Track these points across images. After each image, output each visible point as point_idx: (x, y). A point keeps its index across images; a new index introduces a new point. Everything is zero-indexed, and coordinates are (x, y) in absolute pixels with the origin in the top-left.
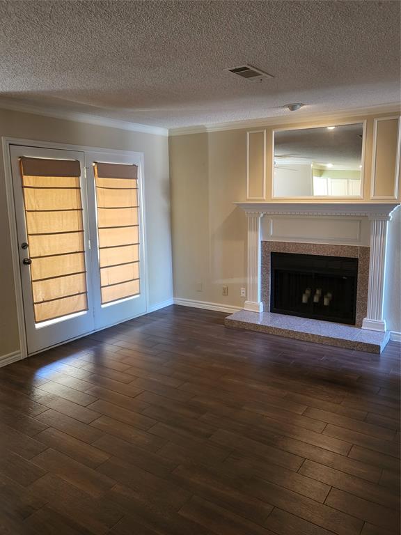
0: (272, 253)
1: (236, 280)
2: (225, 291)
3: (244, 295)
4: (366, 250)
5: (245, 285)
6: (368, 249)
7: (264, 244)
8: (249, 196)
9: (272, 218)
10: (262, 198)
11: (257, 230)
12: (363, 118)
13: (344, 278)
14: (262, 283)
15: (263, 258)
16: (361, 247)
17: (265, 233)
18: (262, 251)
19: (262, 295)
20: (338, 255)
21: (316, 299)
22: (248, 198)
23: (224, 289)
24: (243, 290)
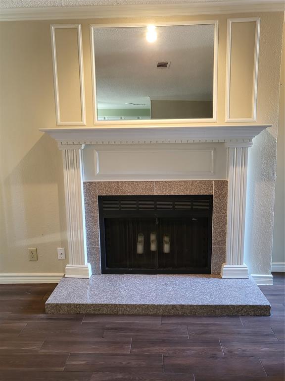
0: (99, 197)
1: (49, 238)
2: (34, 256)
3: (63, 257)
4: (222, 185)
5: (64, 244)
6: (225, 183)
7: (89, 186)
8: (61, 120)
9: (96, 150)
10: (81, 123)
11: (78, 167)
12: (213, 17)
13: (193, 219)
14: (88, 238)
15: (87, 204)
16: (215, 181)
17: (89, 170)
18: (85, 195)
19: (89, 254)
20: (188, 193)
21: (153, 247)
22: (59, 122)
23: (32, 252)
24: (60, 250)
